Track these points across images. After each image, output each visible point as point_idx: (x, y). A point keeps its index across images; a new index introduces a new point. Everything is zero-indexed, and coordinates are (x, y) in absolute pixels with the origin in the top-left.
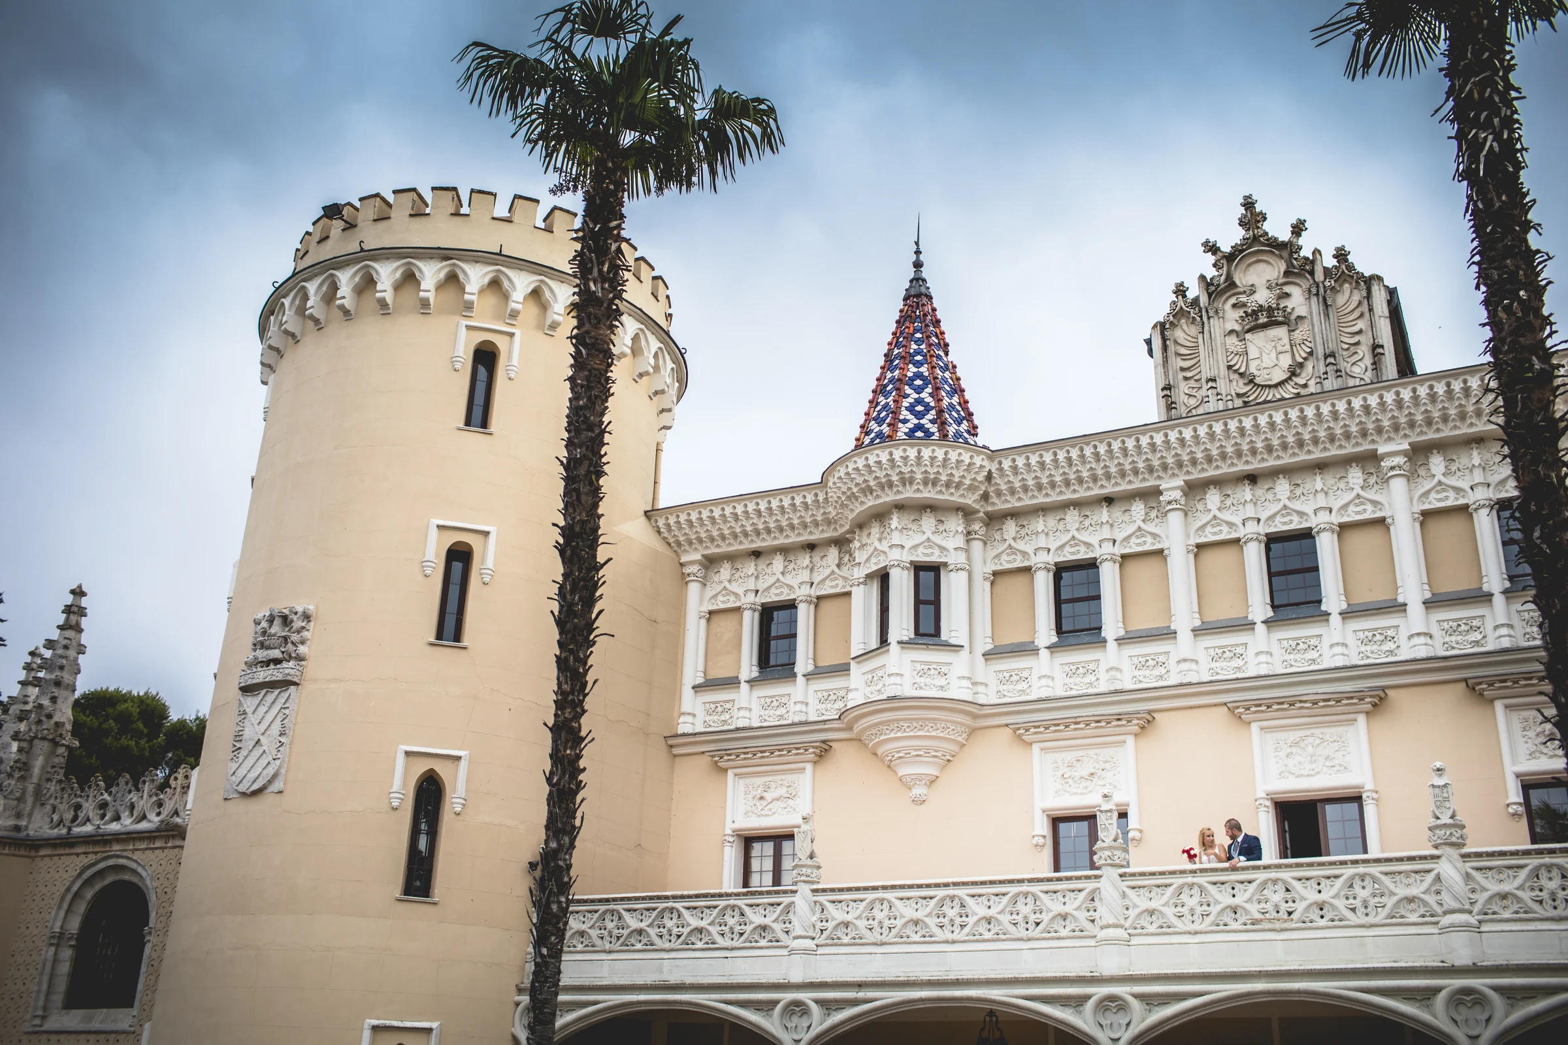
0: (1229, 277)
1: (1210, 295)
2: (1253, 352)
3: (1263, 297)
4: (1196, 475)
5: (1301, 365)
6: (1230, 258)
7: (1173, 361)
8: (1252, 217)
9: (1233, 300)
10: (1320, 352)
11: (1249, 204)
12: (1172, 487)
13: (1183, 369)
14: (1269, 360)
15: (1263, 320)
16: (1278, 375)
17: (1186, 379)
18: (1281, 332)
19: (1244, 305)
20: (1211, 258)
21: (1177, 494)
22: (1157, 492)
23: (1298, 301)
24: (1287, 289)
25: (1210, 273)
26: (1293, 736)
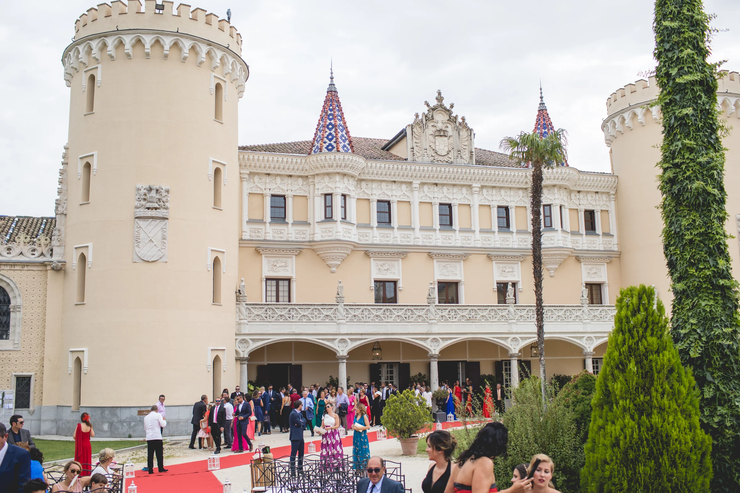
0: (432, 116)
1: (426, 120)
2: (437, 143)
3: (440, 126)
4: (424, 181)
5: (450, 151)
6: (434, 109)
7: (414, 139)
8: (440, 98)
9: (432, 124)
10: (456, 149)
11: (440, 94)
12: (416, 183)
13: (416, 143)
14: (442, 147)
15: (442, 134)
16: (444, 153)
17: (417, 146)
18: (445, 139)
19: (435, 127)
20: (427, 108)
21: (418, 186)
22: (411, 183)
23: (450, 130)
24: (448, 125)
25: (426, 112)
26: (443, 264)
